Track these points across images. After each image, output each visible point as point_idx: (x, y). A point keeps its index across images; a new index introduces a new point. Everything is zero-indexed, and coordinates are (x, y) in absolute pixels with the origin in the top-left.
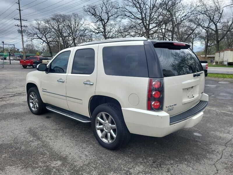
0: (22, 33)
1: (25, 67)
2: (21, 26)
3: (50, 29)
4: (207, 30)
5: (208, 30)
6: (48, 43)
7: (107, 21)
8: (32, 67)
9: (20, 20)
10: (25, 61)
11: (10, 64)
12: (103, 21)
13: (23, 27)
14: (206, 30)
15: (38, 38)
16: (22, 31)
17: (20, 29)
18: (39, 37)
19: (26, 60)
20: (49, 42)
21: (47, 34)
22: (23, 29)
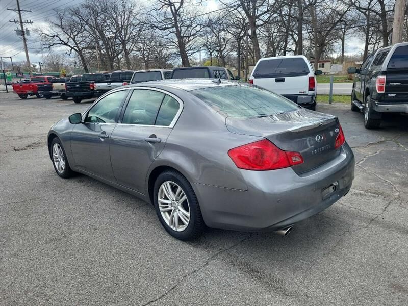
0: (24, 35)
1: (23, 97)
2: (22, 23)
3: (82, 26)
4: (367, 13)
5: (369, 14)
6: (79, 52)
7: (179, 4)
8: (35, 96)
9: (18, 12)
10: (21, 87)
11: (7, 92)
12: (173, 7)
13: (24, 24)
14: (364, 13)
15: (62, 44)
16: (23, 32)
17: (20, 28)
18: (63, 41)
19: (23, 85)
20: (82, 50)
21: (77, 35)
22: (25, 28)
